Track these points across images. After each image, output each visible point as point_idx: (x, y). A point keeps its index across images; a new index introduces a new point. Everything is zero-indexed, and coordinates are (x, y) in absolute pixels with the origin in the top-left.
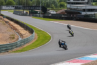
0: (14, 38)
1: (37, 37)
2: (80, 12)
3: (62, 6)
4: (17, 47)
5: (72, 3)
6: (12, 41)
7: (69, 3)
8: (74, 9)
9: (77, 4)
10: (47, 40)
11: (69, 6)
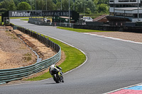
0: (29, 59)
1: (64, 57)
2: (130, 18)
3: (101, 10)
4: (34, 72)
5: (118, 6)
6: (27, 64)
7: (112, 5)
8: (121, 15)
9: (125, 6)
10: (80, 62)
11: (112, 10)
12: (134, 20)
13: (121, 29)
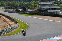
0: (5, 27)
1: (19, 26)
2: (47, 10)
3: (35, 6)
4: (7, 32)
5: (42, 5)
6: (4, 29)
7: (40, 5)
8: (43, 9)
9: (45, 5)
10: (26, 28)
12: (49, 11)
13: (43, 15)
